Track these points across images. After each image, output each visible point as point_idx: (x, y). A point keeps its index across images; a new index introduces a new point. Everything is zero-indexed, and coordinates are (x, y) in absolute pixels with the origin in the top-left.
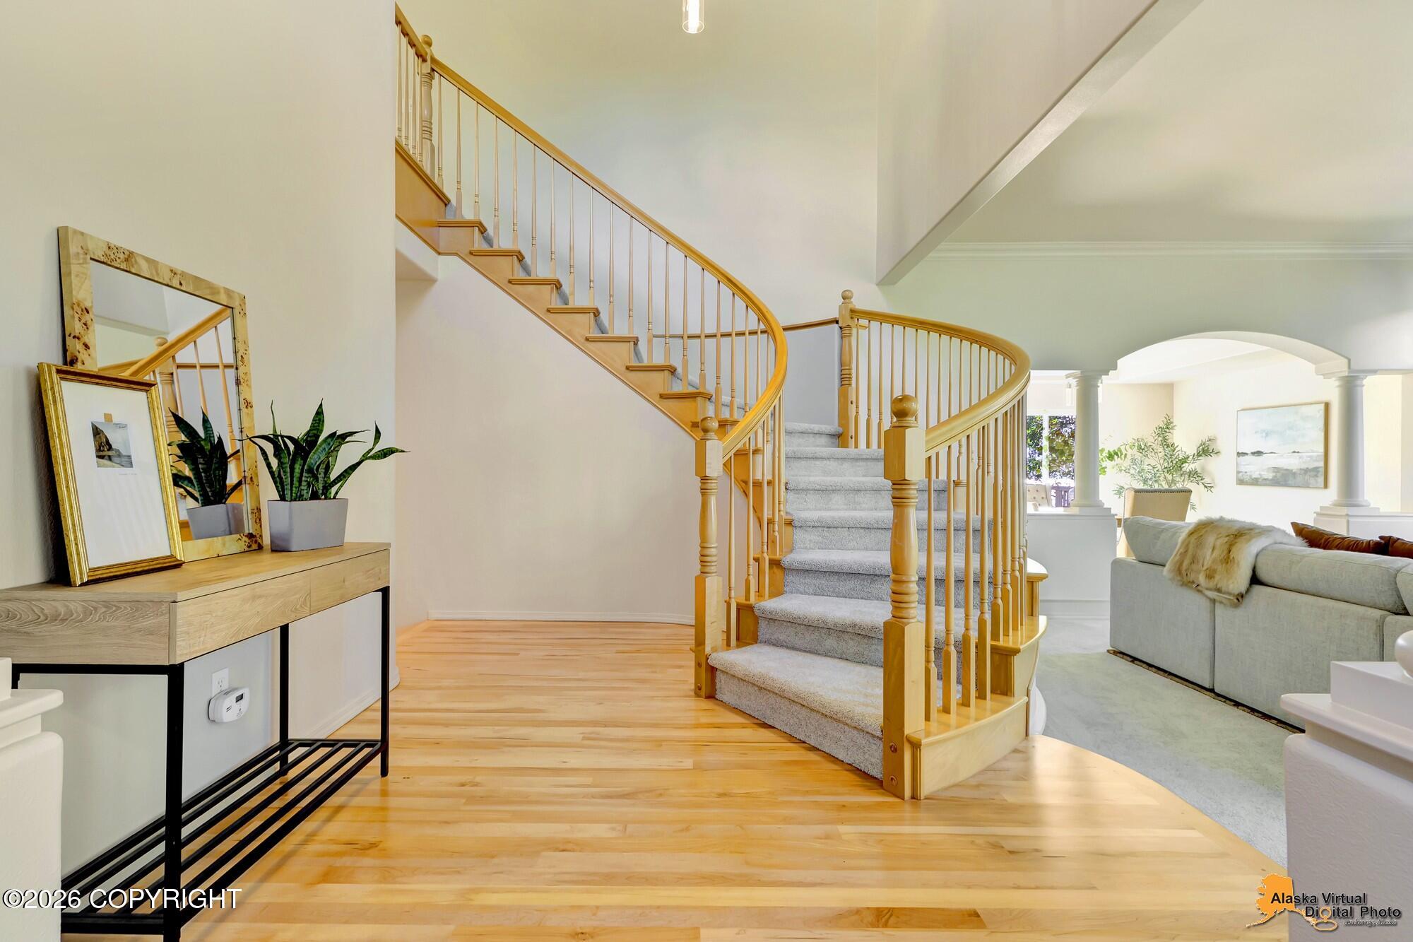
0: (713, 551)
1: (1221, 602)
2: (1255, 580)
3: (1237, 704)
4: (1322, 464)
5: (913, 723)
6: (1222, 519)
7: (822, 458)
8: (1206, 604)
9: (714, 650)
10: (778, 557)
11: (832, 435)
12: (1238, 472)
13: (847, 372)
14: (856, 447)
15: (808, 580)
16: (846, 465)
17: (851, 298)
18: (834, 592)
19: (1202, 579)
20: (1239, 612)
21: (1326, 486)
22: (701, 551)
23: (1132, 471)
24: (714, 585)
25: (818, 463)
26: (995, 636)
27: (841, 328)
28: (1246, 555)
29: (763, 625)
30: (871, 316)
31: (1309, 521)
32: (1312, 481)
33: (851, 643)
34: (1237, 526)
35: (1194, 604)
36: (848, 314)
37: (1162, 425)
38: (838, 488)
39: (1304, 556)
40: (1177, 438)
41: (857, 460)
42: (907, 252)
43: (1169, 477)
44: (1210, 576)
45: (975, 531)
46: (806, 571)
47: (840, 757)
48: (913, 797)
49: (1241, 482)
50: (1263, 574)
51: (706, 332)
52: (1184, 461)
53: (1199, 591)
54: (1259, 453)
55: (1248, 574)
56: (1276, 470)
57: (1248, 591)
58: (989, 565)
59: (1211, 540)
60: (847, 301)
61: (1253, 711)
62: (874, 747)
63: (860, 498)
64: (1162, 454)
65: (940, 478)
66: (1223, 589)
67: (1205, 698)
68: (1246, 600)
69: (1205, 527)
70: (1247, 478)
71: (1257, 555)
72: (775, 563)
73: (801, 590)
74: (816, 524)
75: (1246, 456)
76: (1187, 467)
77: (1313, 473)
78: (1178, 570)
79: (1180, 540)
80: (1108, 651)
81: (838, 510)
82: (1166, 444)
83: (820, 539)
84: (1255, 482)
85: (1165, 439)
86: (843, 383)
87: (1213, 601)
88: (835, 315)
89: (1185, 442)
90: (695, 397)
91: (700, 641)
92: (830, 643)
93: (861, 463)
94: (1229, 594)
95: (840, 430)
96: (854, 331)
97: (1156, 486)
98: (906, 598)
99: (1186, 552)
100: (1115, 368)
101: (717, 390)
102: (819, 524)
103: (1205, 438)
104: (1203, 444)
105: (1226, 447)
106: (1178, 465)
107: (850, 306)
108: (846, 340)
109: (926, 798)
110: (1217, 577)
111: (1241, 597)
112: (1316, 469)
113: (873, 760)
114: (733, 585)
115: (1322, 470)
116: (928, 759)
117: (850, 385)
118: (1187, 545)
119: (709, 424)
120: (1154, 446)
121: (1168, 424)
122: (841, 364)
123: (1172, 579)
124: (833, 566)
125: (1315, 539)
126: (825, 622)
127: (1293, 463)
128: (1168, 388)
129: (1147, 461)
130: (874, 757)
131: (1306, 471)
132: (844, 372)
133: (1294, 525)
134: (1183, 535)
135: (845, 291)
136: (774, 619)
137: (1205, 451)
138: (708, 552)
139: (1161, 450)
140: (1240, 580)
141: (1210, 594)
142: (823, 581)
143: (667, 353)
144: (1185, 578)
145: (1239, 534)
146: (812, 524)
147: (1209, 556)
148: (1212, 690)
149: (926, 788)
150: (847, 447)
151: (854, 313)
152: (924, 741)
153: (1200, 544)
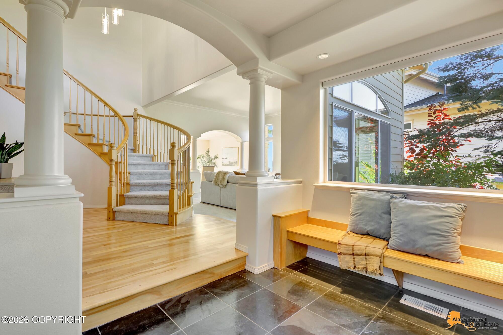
0: (114, 180)
1: (222, 187)
2: (228, 182)
3: (225, 207)
4: (237, 161)
5: (176, 210)
6: (222, 171)
7: (133, 156)
8: (220, 188)
9: (114, 207)
10: (128, 182)
11: (131, 150)
12: (222, 163)
13: (136, 132)
14: (139, 153)
15: (137, 188)
16: (139, 158)
17: (137, 110)
18: (144, 190)
19: (219, 183)
20: (225, 189)
21: (238, 166)
22: (110, 180)
23: (201, 162)
24: (114, 189)
25: (132, 157)
26: (187, 194)
27: (134, 119)
28: (227, 177)
29: (127, 199)
30: (144, 117)
31: (236, 170)
32: (236, 164)
33: (153, 200)
34: (225, 172)
35: (218, 188)
36: (136, 115)
37: (207, 151)
38: (140, 164)
39: (235, 177)
40: (210, 154)
41: (139, 156)
42: (153, 101)
43: (209, 164)
44: (221, 182)
45: (182, 172)
46: (136, 185)
47: (157, 223)
48: (175, 225)
49: (223, 165)
50: (229, 181)
51: (86, 113)
52: (212, 160)
53: (219, 186)
54: (226, 158)
55: (227, 181)
56: (230, 162)
57: (227, 184)
58: (182, 181)
59: (220, 175)
60: (136, 111)
61: (228, 208)
62: (166, 218)
63: (146, 167)
64: (207, 158)
65: (165, 162)
66: (223, 185)
67: (220, 208)
68: (227, 186)
69: (219, 173)
70: (224, 164)
71: (228, 177)
72: (128, 184)
73: (135, 190)
74: (137, 173)
75: (224, 159)
76: (212, 161)
77: (236, 163)
78: (215, 182)
79: (215, 175)
80: (201, 203)
81: (140, 170)
82: (208, 156)
83: (138, 177)
84: (226, 165)
85: (208, 154)
86: (135, 135)
87: (221, 187)
88: (132, 115)
89: (212, 156)
90: (90, 136)
91: (110, 205)
92: (147, 201)
93: (143, 158)
94: (224, 185)
95: (134, 148)
96: (138, 120)
97: (206, 166)
98: (174, 184)
99: (216, 178)
100: (200, 137)
101: (98, 134)
102: (138, 173)
103: (216, 154)
104: (216, 156)
105: (220, 156)
106: (210, 161)
107: (137, 113)
108: (135, 123)
109: (178, 225)
110: (222, 182)
111: (226, 186)
112: (236, 162)
113: (166, 221)
114: (118, 189)
115: (237, 162)
116: (179, 217)
117: (137, 135)
118: (216, 176)
119: (113, 145)
120: (206, 156)
121: (208, 150)
122: (134, 129)
123: (214, 184)
124: (145, 183)
125: (237, 173)
126: (146, 196)
127: (232, 161)
128: (208, 141)
129: (204, 160)
130: (166, 220)
131: (235, 162)
132: (135, 131)
133: (234, 171)
134: (216, 174)
135: (136, 108)
136: (130, 198)
137: (216, 158)
138: (112, 180)
139: (207, 157)
140: (225, 183)
141: (220, 186)
142: (141, 188)
143: (77, 120)
144: (216, 184)
145: (225, 173)
146: (136, 173)
147: (220, 178)
148: (221, 206)
149: (178, 223)
150: (136, 153)
151: (138, 115)
152: (178, 213)
153: (219, 176)
